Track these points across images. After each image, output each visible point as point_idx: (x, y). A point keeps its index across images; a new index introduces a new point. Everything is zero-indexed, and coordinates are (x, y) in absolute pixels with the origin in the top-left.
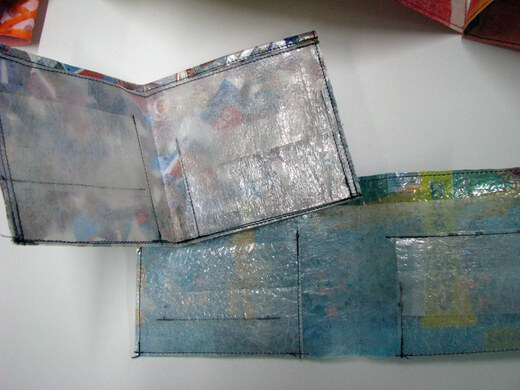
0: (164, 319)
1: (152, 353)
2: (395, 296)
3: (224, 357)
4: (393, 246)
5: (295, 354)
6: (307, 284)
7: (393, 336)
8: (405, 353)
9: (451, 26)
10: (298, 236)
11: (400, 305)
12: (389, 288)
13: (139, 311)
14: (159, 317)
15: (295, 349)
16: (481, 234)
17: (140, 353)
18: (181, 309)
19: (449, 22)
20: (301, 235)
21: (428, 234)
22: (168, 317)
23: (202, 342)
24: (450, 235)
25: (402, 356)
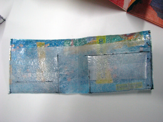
0: (18, 82)
1: (14, 92)
2: (87, 74)
3: (36, 93)
4: (87, 58)
5: (58, 92)
6: (61, 71)
7: (87, 87)
8: (91, 92)
9: (123, 9)
10: (58, 56)
11: (89, 77)
12: (86, 72)
13: (10, 80)
14: (16, 81)
15: (57, 91)
16: (114, 54)
17: (11, 92)
18: (23, 79)
19: (122, 7)
20: (59, 55)
21: (98, 54)
22: (19, 81)
23: (29, 89)
24: (104, 55)
25: (90, 93)
